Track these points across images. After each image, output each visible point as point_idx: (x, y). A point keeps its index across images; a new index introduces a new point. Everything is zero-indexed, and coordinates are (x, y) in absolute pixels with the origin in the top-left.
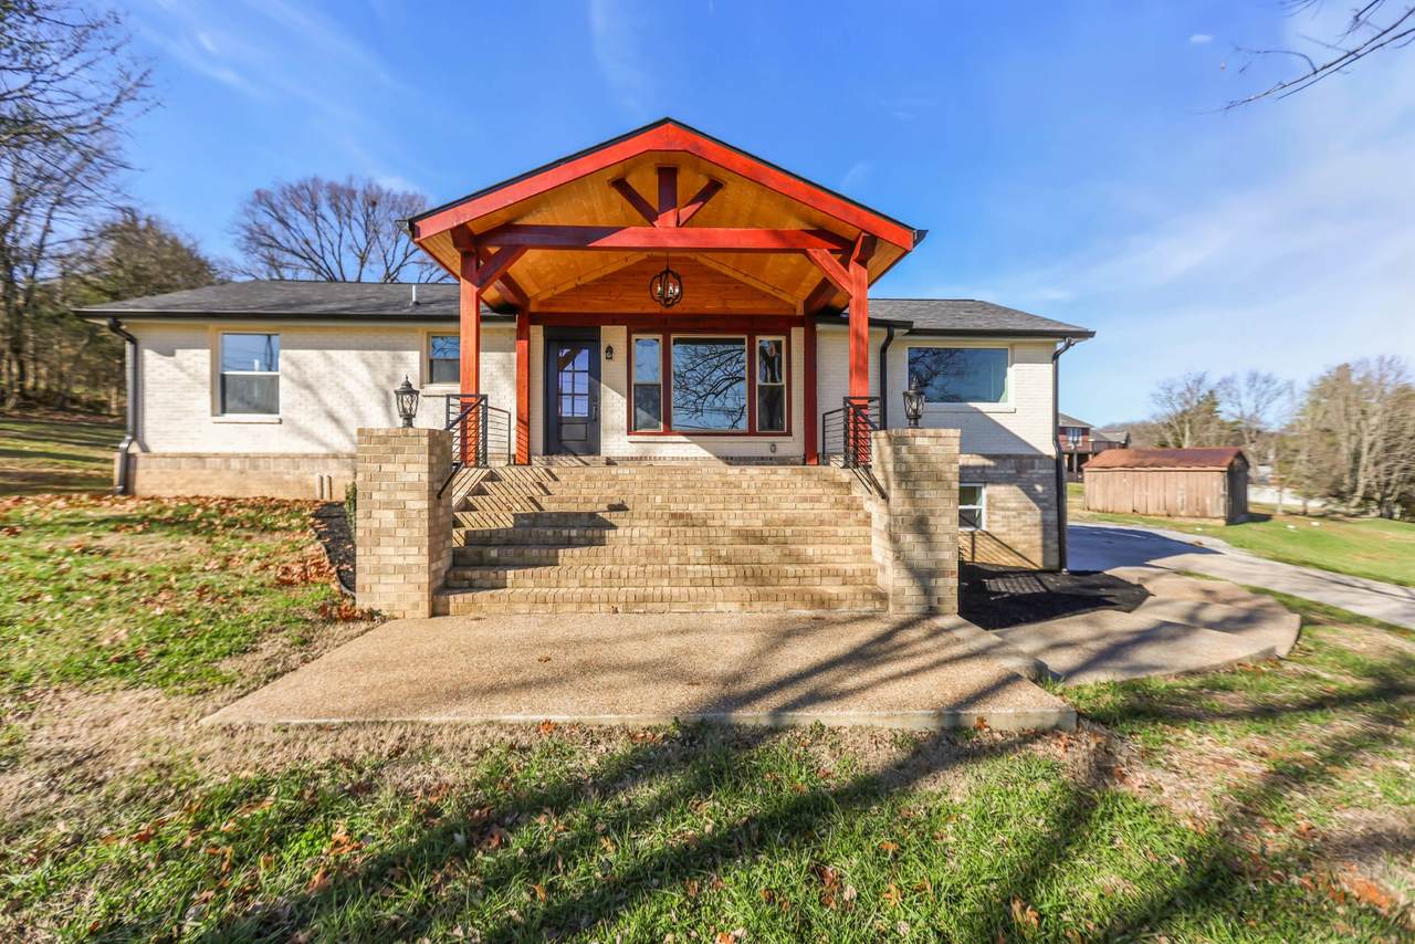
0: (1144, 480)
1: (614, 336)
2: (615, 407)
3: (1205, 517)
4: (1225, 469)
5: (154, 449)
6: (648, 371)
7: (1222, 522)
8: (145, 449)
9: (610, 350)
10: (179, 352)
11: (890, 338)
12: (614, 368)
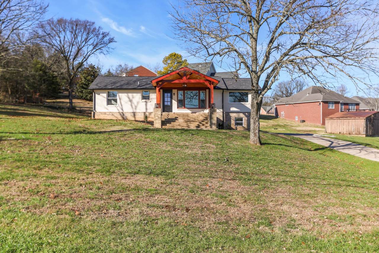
0: (343, 122)
1: (175, 91)
2: (175, 104)
3: (360, 134)
4: (365, 118)
5: (97, 111)
6: (181, 97)
7: (364, 136)
8: (96, 111)
9: (174, 94)
10: (100, 94)
11: (223, 91)
12: (175, 97)
